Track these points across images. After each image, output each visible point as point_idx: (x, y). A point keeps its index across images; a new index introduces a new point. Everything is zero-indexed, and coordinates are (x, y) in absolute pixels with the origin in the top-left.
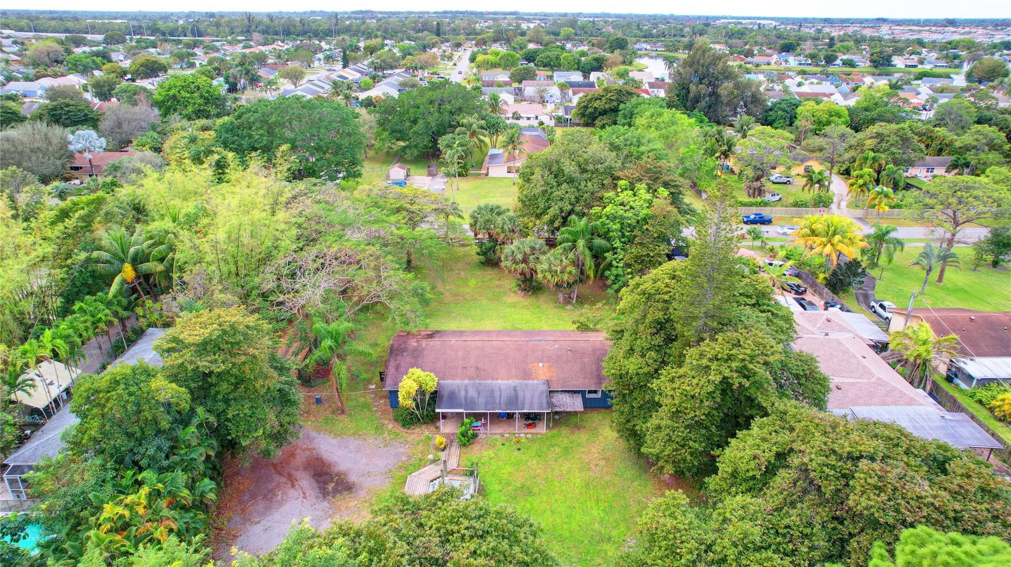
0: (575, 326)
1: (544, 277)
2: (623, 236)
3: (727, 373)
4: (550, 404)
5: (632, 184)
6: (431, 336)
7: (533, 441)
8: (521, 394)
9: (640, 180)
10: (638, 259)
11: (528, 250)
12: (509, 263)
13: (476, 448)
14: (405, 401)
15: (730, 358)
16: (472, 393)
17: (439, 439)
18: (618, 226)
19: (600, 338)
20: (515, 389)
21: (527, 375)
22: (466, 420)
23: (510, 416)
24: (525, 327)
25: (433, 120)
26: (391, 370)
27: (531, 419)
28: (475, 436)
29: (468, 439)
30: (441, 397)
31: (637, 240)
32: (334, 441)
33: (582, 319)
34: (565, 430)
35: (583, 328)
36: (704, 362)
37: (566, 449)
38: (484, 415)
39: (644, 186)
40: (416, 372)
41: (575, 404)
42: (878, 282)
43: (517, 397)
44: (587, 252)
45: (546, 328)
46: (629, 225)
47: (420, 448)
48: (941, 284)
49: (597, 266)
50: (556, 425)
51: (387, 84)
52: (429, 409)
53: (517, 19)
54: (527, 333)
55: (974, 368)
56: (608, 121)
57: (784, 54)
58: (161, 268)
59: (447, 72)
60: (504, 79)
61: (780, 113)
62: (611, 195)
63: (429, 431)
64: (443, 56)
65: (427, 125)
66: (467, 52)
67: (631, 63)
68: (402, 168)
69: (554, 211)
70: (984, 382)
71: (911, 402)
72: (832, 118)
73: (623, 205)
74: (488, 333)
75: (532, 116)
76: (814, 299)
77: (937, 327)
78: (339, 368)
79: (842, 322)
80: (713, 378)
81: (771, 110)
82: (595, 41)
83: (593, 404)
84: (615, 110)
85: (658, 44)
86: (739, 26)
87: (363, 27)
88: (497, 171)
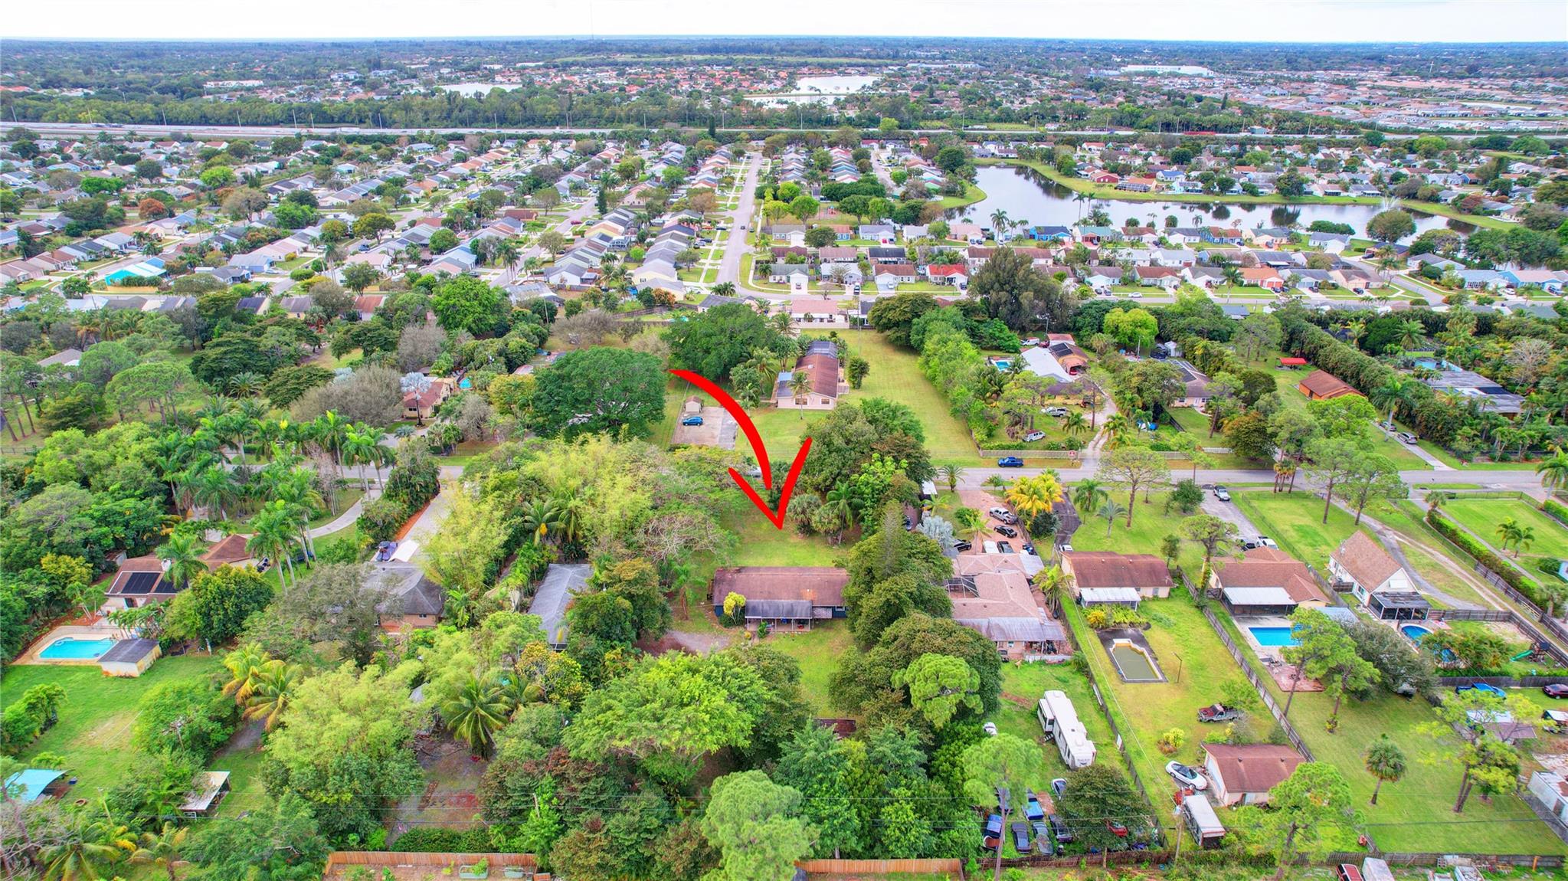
0: (834, 564)
1: (817, 526)
2: (873, 497)
3: (889, 596)
4: (812, 614)
5: (882, 455)
6: (739, 571)
7: (802, 636)
8: (795, 608)
9: (890, 452)
11: (806, 504)
12: (791, 514)
13: (767, 638)
14: (728, 611)
15: (892, 589)
16: (766, 607)
17: (747, 634)
18: (869, 490)
19: (843, 573)
20: (792, 605)
21: (799, 596)
22: (763, 623)
23: (789, 621)
24: (802, 564)
25: (725, 350)
26: (716, 594)
27: (801, 623)
28: (767, 632)
29: (764, 634)
30: (748, 609)
32: (683, 633)
34: (821, 630)
35: (839, 566)
36: (881, 591)
37: (821, 639)
38: (774, 620)
39: (891, 458)
40: (733, 594)
41: (828, 614)
42: (1080, 526)
43: (792, 609)
44: (847, 508)
45: (817, 564)
46: (878, 490)
47: (736, 639)
48: (1128, 529)
49: (855, 518)
50: (816, 626)
51: (662, 255)
52: (740, 617)
53: (822, 66)
54: (802, 569)
55: (1088, 594)
56: (902, 334)
57: (1175, 168)
58: (563, 525)
59: (728, 214)
60: (797, 240)
61: (1088, 319)
62: (866, 465)
63: (741, 629)
64: (720, 181)
65: (720, 357)
66: (752, 169)
67: (962, 195)
68: (696, 400)
69: (825, 473)
70: (1093, 604)
71: (1027, 615)
72: (1138, 330)
73: (874, 474)
74: (776, 568)
75: (826, 316)
76: (1017, 543)
77: (1077, 566)
78: (690, 594)
79: (1020, 563)
80: (883, 599)
81: (1080, 314)
82: (924, 145)
83: (838, 615)
84: (909, 322)
85: (1012, 146)
86: (1150, 82)
87: (607, 112)
88: (786, 403)
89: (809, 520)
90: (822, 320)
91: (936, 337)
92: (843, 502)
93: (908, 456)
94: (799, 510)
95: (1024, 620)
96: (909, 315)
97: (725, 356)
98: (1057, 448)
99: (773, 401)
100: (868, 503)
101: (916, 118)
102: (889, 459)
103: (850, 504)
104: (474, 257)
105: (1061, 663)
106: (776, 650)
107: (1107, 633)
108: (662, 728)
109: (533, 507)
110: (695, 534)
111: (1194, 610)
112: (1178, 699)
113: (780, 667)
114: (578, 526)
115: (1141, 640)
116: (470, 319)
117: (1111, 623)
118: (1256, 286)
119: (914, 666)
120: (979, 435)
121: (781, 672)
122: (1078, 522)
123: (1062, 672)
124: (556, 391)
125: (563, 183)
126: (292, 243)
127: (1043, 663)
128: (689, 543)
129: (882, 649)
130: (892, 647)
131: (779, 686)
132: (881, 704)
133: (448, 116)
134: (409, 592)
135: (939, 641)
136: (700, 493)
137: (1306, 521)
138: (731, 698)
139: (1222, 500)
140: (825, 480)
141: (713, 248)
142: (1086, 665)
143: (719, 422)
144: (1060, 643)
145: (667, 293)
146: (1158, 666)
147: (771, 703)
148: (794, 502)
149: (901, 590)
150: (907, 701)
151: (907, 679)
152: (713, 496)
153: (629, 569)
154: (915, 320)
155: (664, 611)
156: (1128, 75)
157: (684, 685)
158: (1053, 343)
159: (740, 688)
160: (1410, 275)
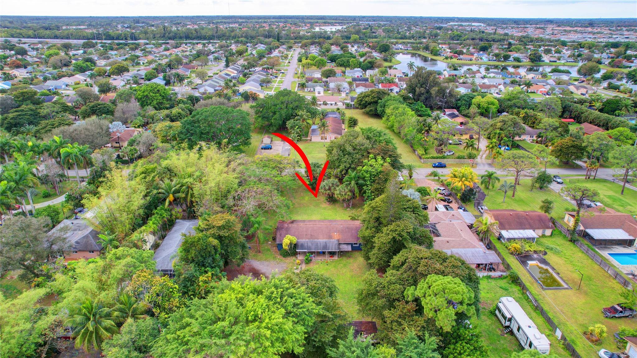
0: (350, 218)
1: (338, 197)
2: (371, 179)
3: (394, 235)
4: (339, 248)
5: (375, 156)
6: (292, 222)
7: (333, 262)
8: (328, 245)
9: (379, 154)
10: (377, 189)
11: (331, 185)
12: (322, 191)
13: (312, 264)
14: (285, 247)
15: (396, 230)
16: (310, 244)
17: (297, 261)
18: (369, 175)
19: (358, 223)
20: (326, 243)
21: (330, 237)
22: (308, 254)
23: (324, 253)
24: (330, 218)
25: (284, 112)
26: (278, 236)
27: (332, 254)
28: (311, 260)
29: (308, 261)
30: (298, 246)
31: (376, 181)
32: (258, 263)
33: (353, 215)
34: (344, 258)
35: (353, 219)
36: (388, 232)
37: (345, 265)
38: (314, 252)
39: (380, 157)
40: (289, 236)
41: (349, 248)
42: (487, 197)
43: (326, 245)
44: (356, 186)
45: (338, 219)
46: (374, 175)
47: (291, 264)
48: (513, 198)
49: (360, 191)
50: (341, 256)
51: (254, 80)
52: (294, 250)
53: (325, 23)
54: (331, 221)
55: (505, 233)
56: (373, 108)
57: (481, 52)
58: (183, 195)
59: (285, 68)
60: (318, 75)
61: (464, 102)
62: (366, 161)
63: (294, 258)
64: (282, 56)
65: (281, 115)
66: (296, 52)
67: (391, 61)
68: (269, 137)
69: (342, 167)
70: (509, 240)
71: (474, 247)
72: (490, 106)
73: (371, 166)
74: (315, 221)
75: (334, 103)
76: (454, 205)
77: (496, 218)
78: (260, 235)
79: (461, 216)
80: (390, 237)
81: (459, 100)
82: (371, 45)
83: (356, 248)
84: (376, 102)
85: (409, 45)
86: (460, 28)
87: (233, 34)
88: (316, 139)
89: (333, 194)
90: (331, 104)
91: (392, 107)
92: (353, 182)
93: (390, 156)
94: (327, 188)
95: (473, 250)
96: (376, 99)
97: (284, 115)
98: (463, 158)
99: (309, 138)
100: (368, 183)
101: (366, 37)
102: (379, 158)
103: (357, 184)
104: (165, 82)
105: (500, 277)
106: (320, 274)
107: (524, 258)
108: (228, 344)
109: (164, 184)
110: (264, 200)
111: (570, 243)
112: (584, 301)
113: (324, 286)
114: (192, 195)
115: (544, 262)
116: (155, 102)
117: (523, 251)
118: (534, 92)
119: (422, 284)
120: (420, 151)
121: (324, 290)
122: (485, 195)
123: (503, 283)
124: (191, 128)
125: (211, 57)
126: (79, 77)
127: (489, 277)
128: (260, 206)
129: (394, 272)
130: (402, 270)
131: (323, 301)
132: (399, 313)
133: (164, 36)
134: (84, 237)
135: (438, 266)
136: (268, 177)
137: (611, 193)
138: (288, 314)
139: (558, 183)
140: (341, 172)
141: (278, 79)
142: (518, 278)
143: (281, 148)
144: (498, 264)
145: (255, 94)
146: (561, 278)
147: (318, 315)
148: (323, 184)
149: (403, 230)
150: (419, 310)
151: (419, 293)
152: (276, 179)
153: (219, 220)
154: (380, 101)
155: (243, 247)
156: (451, 25)
157: (249, 305)
158: (447, 113)
159: (295, 305)
160: (604, 89)
